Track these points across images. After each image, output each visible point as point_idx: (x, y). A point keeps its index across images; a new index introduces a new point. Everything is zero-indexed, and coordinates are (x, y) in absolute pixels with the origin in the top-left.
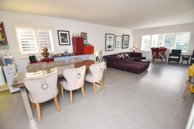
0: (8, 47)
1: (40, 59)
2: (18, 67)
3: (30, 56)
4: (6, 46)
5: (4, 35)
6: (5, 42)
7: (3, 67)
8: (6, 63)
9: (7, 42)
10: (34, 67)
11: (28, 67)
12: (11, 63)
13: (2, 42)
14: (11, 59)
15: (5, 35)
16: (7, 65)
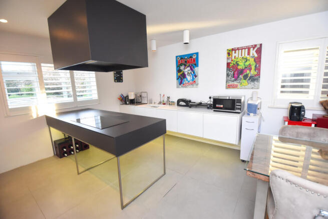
0: (259, 85)
1: (313, 115)
2: (264, 121)
3: (293, 105)
4: (256, 83)
5: (258, 66)
6: (256, 77)
7: (243, 117)
8: (248, 111)
9: (259, 77)
10: (298, 133)
11: (283, 130)
12: (255, 113)
13: (253, 76)
14: (256, 106)
15: (260, 66)
16: (249, 114)
